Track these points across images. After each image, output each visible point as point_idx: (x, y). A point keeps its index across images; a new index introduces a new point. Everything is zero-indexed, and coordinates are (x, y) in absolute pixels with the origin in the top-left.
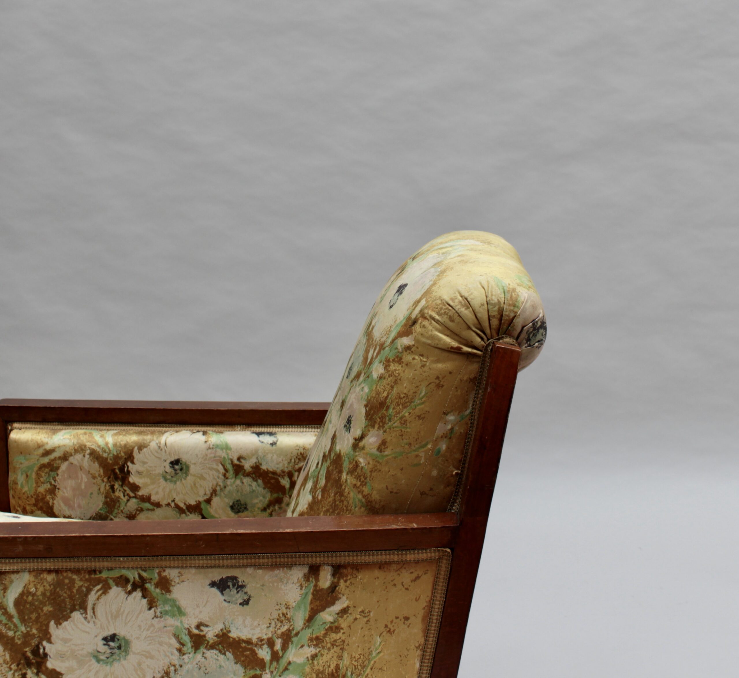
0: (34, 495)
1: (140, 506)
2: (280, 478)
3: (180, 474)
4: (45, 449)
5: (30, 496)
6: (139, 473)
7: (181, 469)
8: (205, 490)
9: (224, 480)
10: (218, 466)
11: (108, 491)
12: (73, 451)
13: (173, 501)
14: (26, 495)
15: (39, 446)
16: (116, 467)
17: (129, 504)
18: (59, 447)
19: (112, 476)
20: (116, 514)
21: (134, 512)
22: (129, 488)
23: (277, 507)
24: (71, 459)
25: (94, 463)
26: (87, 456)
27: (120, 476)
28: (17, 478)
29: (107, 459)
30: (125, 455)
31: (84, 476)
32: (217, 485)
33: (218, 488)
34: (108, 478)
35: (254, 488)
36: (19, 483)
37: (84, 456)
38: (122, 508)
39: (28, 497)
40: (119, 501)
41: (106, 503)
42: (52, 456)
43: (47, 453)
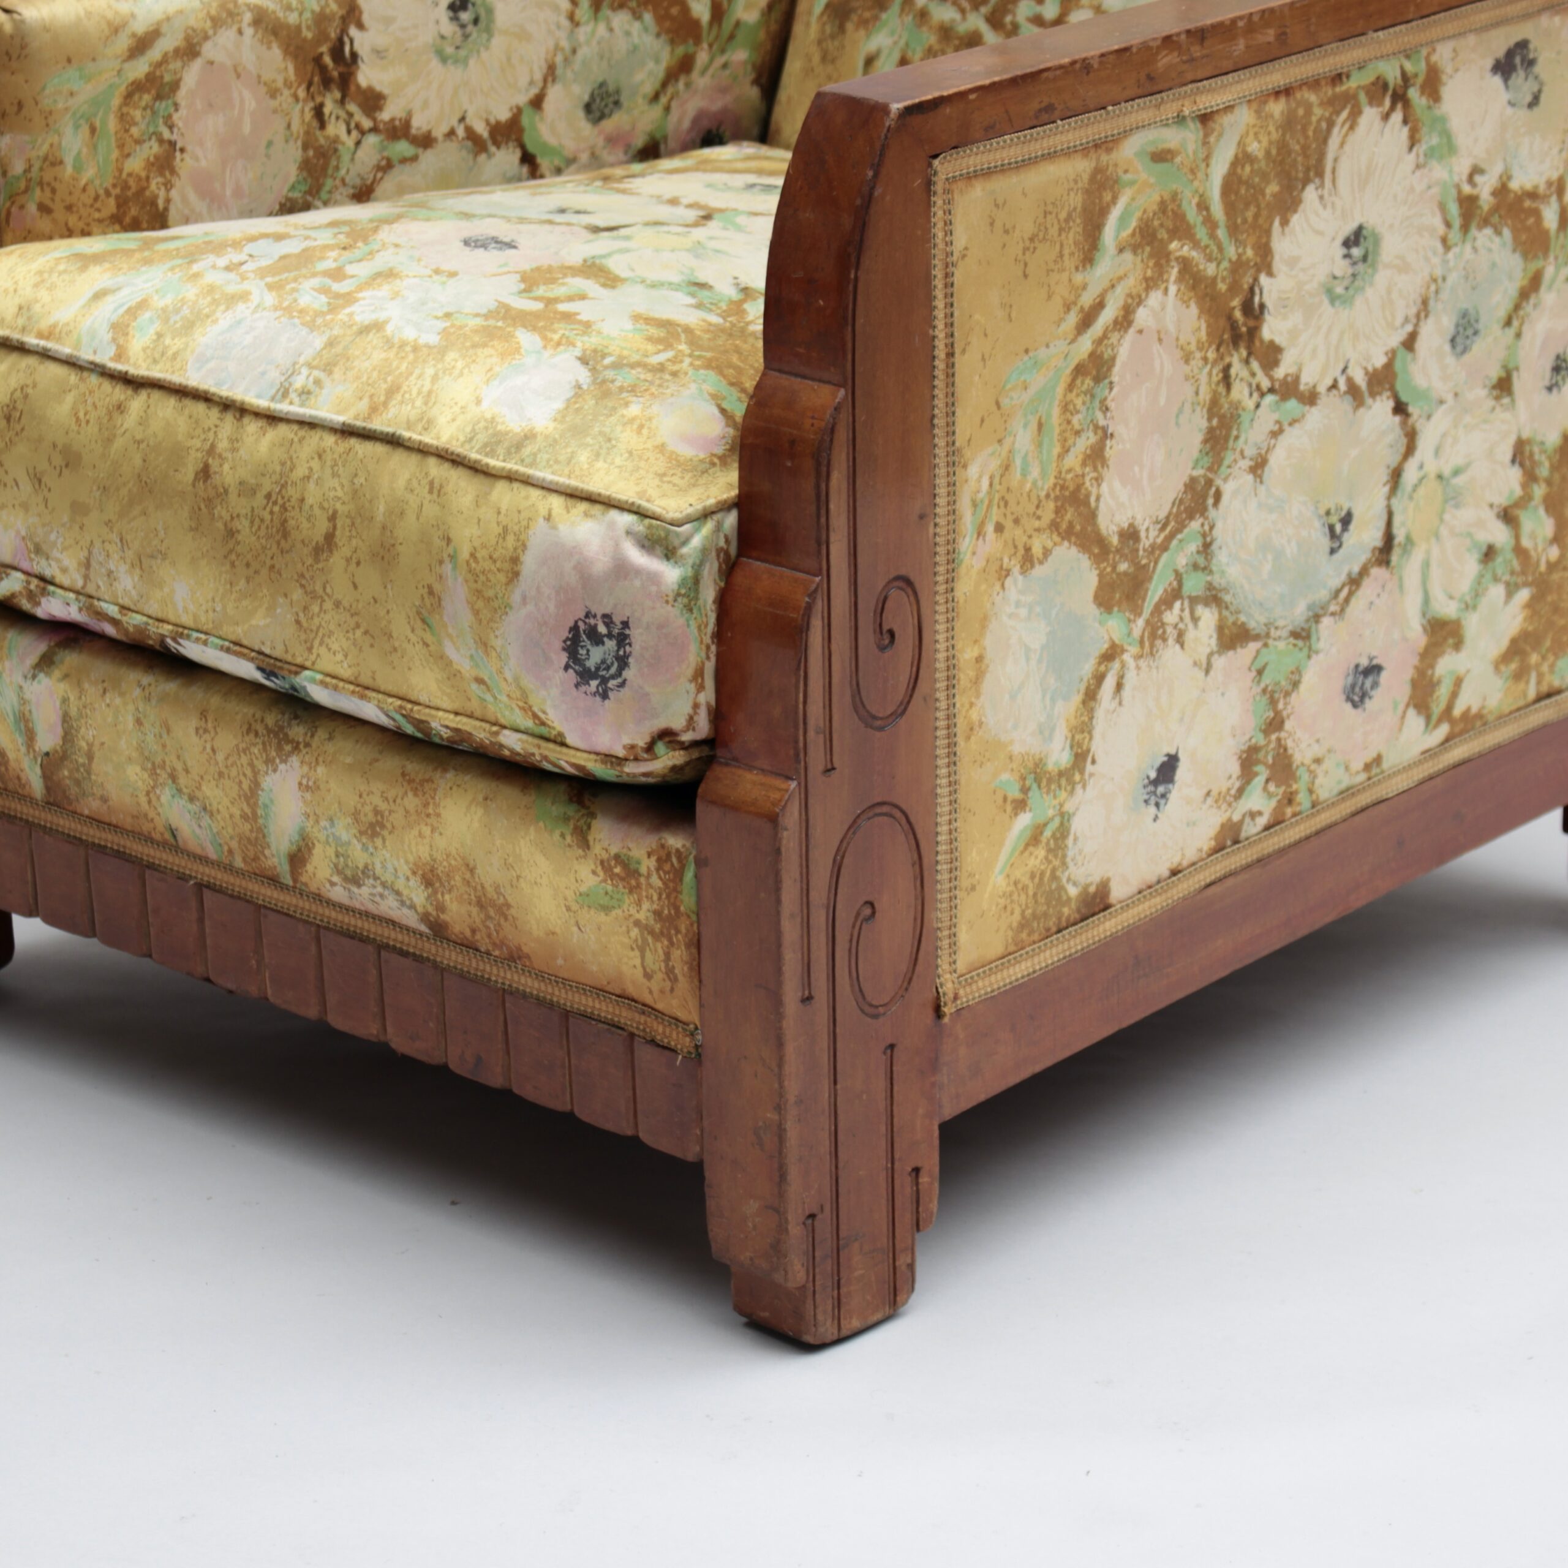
1: (385, 154)
6: (379, 53)
8: (531, 71)
9: (572, 32)
11: (309, 125)
13: (462, 119)
17: (360, 153)
19: (316, 79)
20: (330, 192)
22: (360, 106)
27: (335, 74)
28: (60, 144)
31: (247, 94)
32: (557, 48)
33: (559, 59)
36: (69, 161)
40: (336, 150)
41: (306, 166)
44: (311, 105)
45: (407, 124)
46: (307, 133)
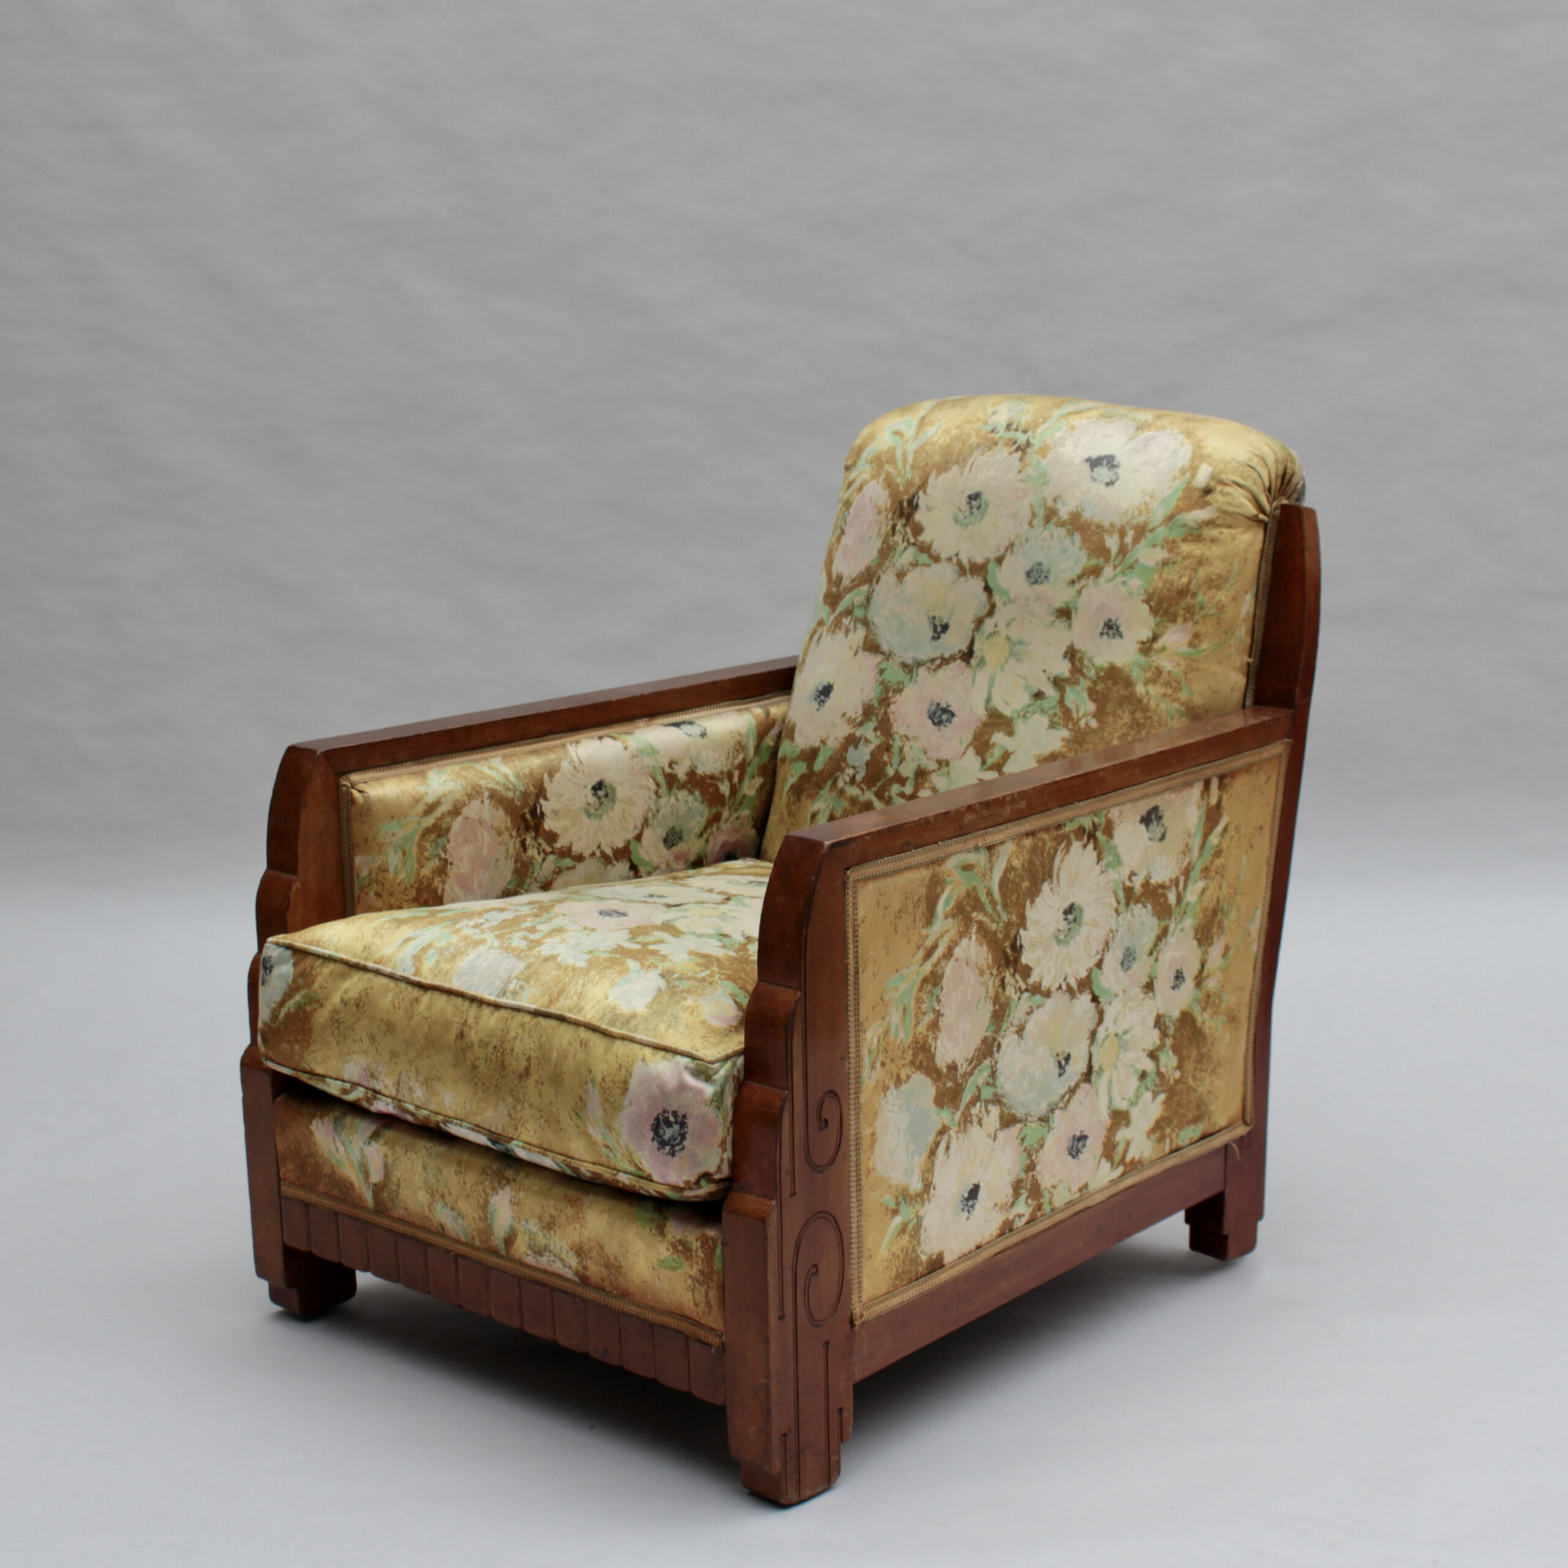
0: (415, 882)
2: (719, 784)
3: (606, 803)
4: (427, 804)
5: (408, 886)
7: (606, 796)
10: (648, 780)
12: (466, 797)
13: (599, 847)
14: (403, 886)
15: (417, 801)
16: (526, 810)
17: (545, 865)
18: (445, 795)
19: (522, 826)
21: (550, 877)
23: (714, 828)
24: (466, 811)
25: (498, 810)
26: (487, 802)
27: (532, 824)
28: (387, 861)
29: (513, 800)
30: (535, 788)
31: (485, 834)
34: (519, 829)
35: (690, 805)
36: (391, 870)
37: (482, 802)
38: (536, 875)
39: (406, 889)
40: (532, 863)
42: (438, 813)
43: (431, 809)
44: (519, 839)
45: (570, 849)
46: (517, 855)
